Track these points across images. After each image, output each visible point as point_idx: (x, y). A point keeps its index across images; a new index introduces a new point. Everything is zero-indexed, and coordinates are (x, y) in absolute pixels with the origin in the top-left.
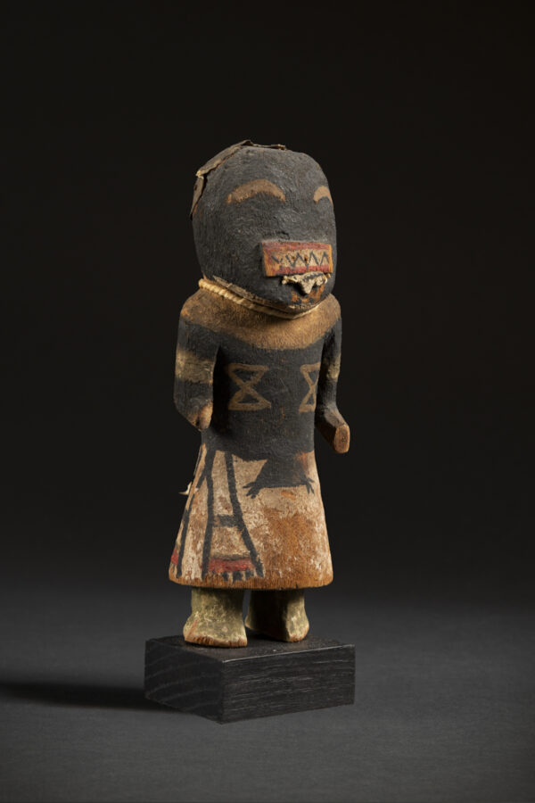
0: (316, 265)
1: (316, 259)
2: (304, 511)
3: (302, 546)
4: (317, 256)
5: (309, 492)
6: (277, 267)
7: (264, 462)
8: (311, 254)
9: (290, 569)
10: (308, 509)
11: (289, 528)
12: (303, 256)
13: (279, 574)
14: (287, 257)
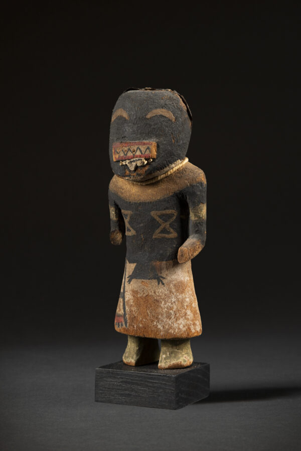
0: (140, 154)
1: (141, 151)
2: (153, 294)
3: (149, 314)
4: (142, 149)
5: (159, 284)
6: (117, 156)
7: (135, 264)
8: (138, 148)
9: (141, 325)
10: (157, 293)
11: (142, 303)
12: (132, 150)
13: (134, 327)
14: (123, 150)
